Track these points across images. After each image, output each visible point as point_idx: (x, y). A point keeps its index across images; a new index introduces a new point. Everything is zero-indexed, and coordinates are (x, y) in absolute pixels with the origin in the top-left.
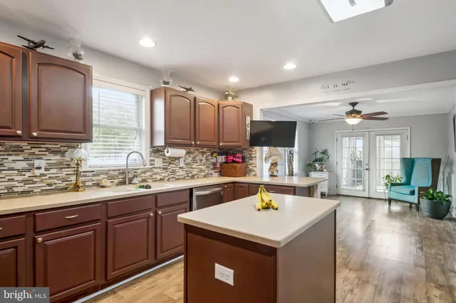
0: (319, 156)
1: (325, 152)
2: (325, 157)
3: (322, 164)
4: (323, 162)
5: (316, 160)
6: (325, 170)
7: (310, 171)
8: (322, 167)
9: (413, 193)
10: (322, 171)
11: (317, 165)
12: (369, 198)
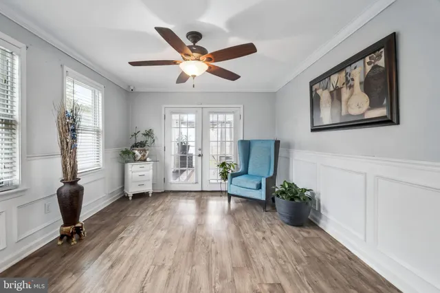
0: (140, 138)
1: (149, 134)
2: (150, 140)
3: (145, 151)
4: (146, 148)
5: (136, 145)
6: (148, 159)
7: (128, 162)
8: (144, 156)
9: (259, 187)
10: (145, 160)
11: (137, 152)
12: (202, 191)
